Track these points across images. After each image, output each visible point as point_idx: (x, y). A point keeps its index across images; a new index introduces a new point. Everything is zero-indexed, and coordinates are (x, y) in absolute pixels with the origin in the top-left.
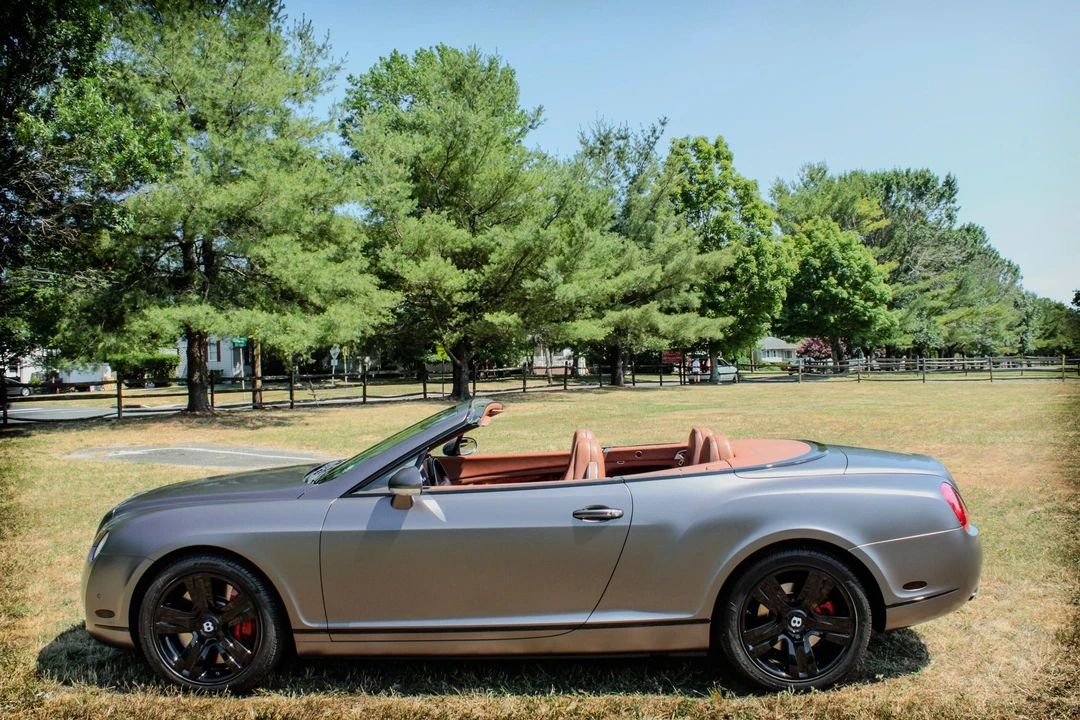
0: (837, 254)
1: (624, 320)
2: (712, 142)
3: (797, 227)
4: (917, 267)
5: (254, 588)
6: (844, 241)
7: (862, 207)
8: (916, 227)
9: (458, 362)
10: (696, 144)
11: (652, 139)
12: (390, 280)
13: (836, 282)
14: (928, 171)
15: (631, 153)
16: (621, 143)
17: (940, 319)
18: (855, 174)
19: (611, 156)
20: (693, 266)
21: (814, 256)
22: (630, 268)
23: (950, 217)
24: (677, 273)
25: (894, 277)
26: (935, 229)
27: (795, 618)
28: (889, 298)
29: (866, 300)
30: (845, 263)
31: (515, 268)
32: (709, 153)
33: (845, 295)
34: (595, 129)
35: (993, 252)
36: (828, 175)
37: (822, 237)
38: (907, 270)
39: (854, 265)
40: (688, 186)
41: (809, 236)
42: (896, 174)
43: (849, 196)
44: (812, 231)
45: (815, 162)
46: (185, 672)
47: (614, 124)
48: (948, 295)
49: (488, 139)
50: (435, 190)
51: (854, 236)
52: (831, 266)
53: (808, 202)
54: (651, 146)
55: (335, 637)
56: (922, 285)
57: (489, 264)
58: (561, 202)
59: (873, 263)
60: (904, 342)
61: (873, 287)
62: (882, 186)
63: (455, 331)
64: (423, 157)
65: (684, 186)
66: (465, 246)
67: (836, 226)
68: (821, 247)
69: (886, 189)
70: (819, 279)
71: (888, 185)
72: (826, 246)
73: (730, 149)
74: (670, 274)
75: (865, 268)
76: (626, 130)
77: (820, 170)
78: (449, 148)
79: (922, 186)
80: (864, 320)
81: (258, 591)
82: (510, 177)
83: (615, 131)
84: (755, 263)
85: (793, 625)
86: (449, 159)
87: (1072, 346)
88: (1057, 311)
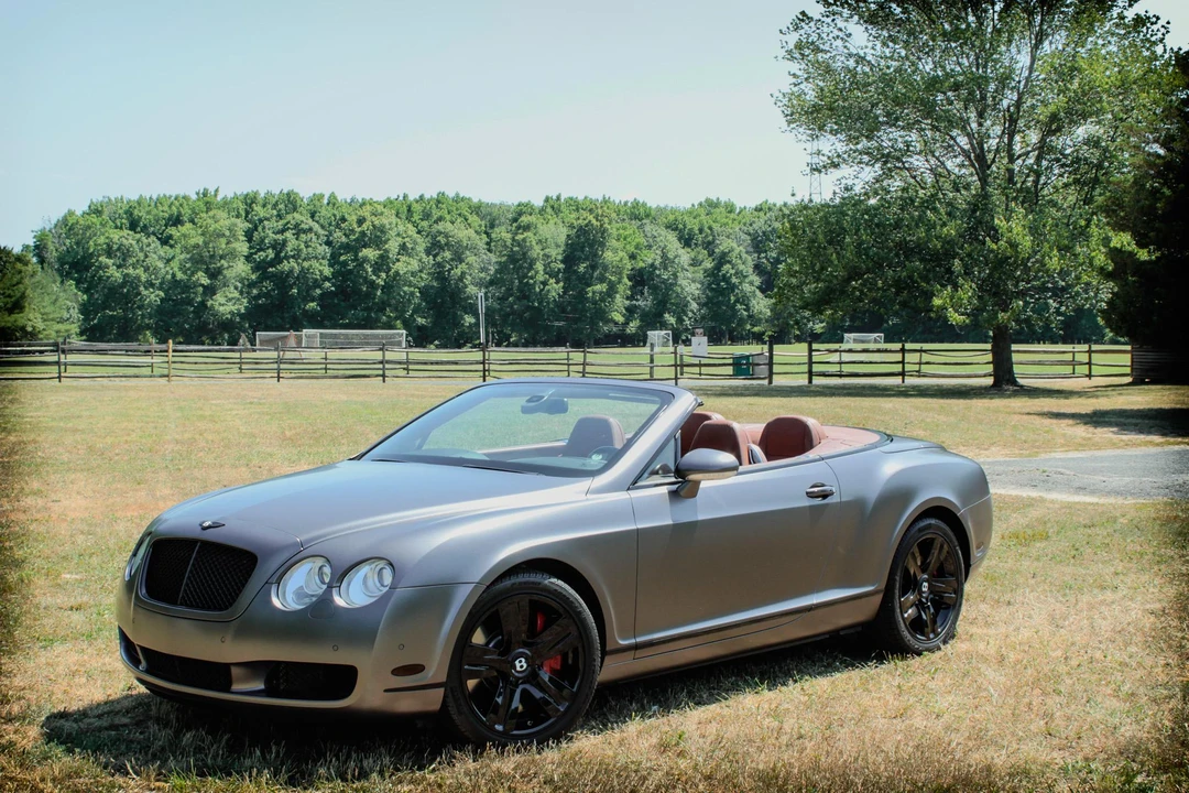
27: (924, 583)
55: (640, 653)
85: (923, 590)
87: (40, 325)
88: (19, 266)
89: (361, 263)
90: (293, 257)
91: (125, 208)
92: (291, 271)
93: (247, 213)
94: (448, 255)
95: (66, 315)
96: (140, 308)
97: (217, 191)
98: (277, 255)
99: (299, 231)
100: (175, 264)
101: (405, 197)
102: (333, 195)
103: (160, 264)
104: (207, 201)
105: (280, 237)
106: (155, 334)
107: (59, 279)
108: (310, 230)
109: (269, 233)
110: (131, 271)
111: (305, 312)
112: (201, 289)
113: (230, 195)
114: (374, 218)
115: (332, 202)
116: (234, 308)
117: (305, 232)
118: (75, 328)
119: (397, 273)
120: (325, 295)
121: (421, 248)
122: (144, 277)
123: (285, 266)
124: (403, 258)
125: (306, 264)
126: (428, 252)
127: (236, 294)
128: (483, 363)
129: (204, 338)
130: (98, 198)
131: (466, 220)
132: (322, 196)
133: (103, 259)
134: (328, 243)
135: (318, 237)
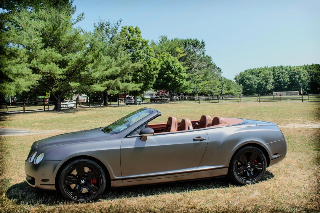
0: (171, 64)
1: (110, 84)
2: (134, 28)
3: (158, 55)
4: (193, 68)
5: (99, 168)
6: (173, 60)
7: (178, 50)
8: (194, 56)
9: (57, 98)
10: (129, 28)
11: (117, 26)
12: (35, 70)
13: (171, 73)
14: (197, 39)
15: (110, 30)
16: (107, 27)
17: (200, 84)
18: (176, 39)
19: (104, 31)
20: (131, 67)
21: (164, 64)
22: (111, 67)
23: (203, 53)
24: (125, 69)
25: (187, 71)
26: (199, 57)
27: (248, 165)
28: (186, 77)
29: (180, 78)
30: (173, 67)
31: (76, 67)
32: (133, 31)
33: (174, 77)
34: (99, 22)
35: (214, 64)
36: (168, 40)
37: (166, 59)
38: (191, 69)
39: (176, 68)
40: (128, 42)
41: (162, 58)
42: (188, 40)
43: (174, 46)
44: (163, 57)
45: (164, 35)
46: (76, 196)
47: (105, 20)
48: (202, 77)
49: (67, 24)
50: (49, 40)
51: (176, 59)
52: (169, 67)
53: (162, 48)
54: (117, 28)
55: (124, 181)
56: (195, 74)
57: (68, 66)
58: (92, 45)
59: (182, 67)
60: (190, 91)
61: (182, 74)
62: (184, 43)
63: (56, 88)
64: (45, 29)
65: (126, 42)
66: (60, 60)
67: (170, 55)
68: (166, 62)
69: (185, 44)
70: (166, 72)
71: (185, 43)
72: (167, 61)
73: (140, 30)
74: (123, 69)
75: (179, 68)
76: (109, 22)
77: (165, 38)
78: (54, 26)
79: (195, 44)
80: (179, 85)
81: (100, 169)
82: (74, 37)
83: (105, 23)
84: (148, 66)
85: (248, 166)
86: (54, 30)
87: (234, 92)
88: (230, 82)
89: (295, 78)
90: (282, 78)
91: (251, 71)
92: (281, 81)
93: (274, 70)
94: (313, 76)
95: (240, 90)
96: (253, 89)
97: (267, 67)
98: (279, 77)
99: (283, 73)
100: (260, 81)
101: (305, 65)
102: (290, 66)
103: (256, 80)
104: (266, 68)
105: (279, 74)
106: (256, 93)
107: (239, 84)
108: (285, 72)
109: (277, 74)
110: (251, 82)
111: (284, 88)
112: (264, 85)
113: (270, 67)
114: (297, 70)
115: (290, 67)
116: (271, 88)
117: (284, 73)
118: (241, 93)
119: (303, 80)
120: (289, 85)
121: (308, 75)
122: (254, 83)
123: (280, 80)
124: (304, 77)
125: (284, 79)
126: (309, 75)
127: (271, 85)
128: (302, 98)
129: (265, 94)
130: (246, 69)
131: (318, 69)
132: (288, 66)
133: (246, 80)
134: (289, 75)
135: (287, 74)
